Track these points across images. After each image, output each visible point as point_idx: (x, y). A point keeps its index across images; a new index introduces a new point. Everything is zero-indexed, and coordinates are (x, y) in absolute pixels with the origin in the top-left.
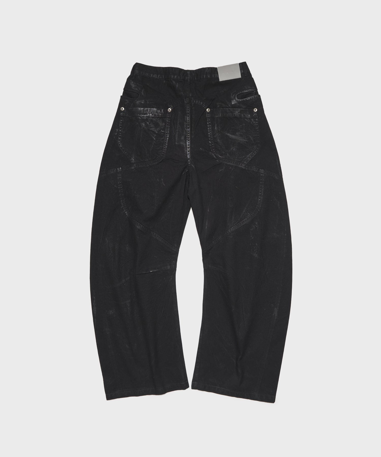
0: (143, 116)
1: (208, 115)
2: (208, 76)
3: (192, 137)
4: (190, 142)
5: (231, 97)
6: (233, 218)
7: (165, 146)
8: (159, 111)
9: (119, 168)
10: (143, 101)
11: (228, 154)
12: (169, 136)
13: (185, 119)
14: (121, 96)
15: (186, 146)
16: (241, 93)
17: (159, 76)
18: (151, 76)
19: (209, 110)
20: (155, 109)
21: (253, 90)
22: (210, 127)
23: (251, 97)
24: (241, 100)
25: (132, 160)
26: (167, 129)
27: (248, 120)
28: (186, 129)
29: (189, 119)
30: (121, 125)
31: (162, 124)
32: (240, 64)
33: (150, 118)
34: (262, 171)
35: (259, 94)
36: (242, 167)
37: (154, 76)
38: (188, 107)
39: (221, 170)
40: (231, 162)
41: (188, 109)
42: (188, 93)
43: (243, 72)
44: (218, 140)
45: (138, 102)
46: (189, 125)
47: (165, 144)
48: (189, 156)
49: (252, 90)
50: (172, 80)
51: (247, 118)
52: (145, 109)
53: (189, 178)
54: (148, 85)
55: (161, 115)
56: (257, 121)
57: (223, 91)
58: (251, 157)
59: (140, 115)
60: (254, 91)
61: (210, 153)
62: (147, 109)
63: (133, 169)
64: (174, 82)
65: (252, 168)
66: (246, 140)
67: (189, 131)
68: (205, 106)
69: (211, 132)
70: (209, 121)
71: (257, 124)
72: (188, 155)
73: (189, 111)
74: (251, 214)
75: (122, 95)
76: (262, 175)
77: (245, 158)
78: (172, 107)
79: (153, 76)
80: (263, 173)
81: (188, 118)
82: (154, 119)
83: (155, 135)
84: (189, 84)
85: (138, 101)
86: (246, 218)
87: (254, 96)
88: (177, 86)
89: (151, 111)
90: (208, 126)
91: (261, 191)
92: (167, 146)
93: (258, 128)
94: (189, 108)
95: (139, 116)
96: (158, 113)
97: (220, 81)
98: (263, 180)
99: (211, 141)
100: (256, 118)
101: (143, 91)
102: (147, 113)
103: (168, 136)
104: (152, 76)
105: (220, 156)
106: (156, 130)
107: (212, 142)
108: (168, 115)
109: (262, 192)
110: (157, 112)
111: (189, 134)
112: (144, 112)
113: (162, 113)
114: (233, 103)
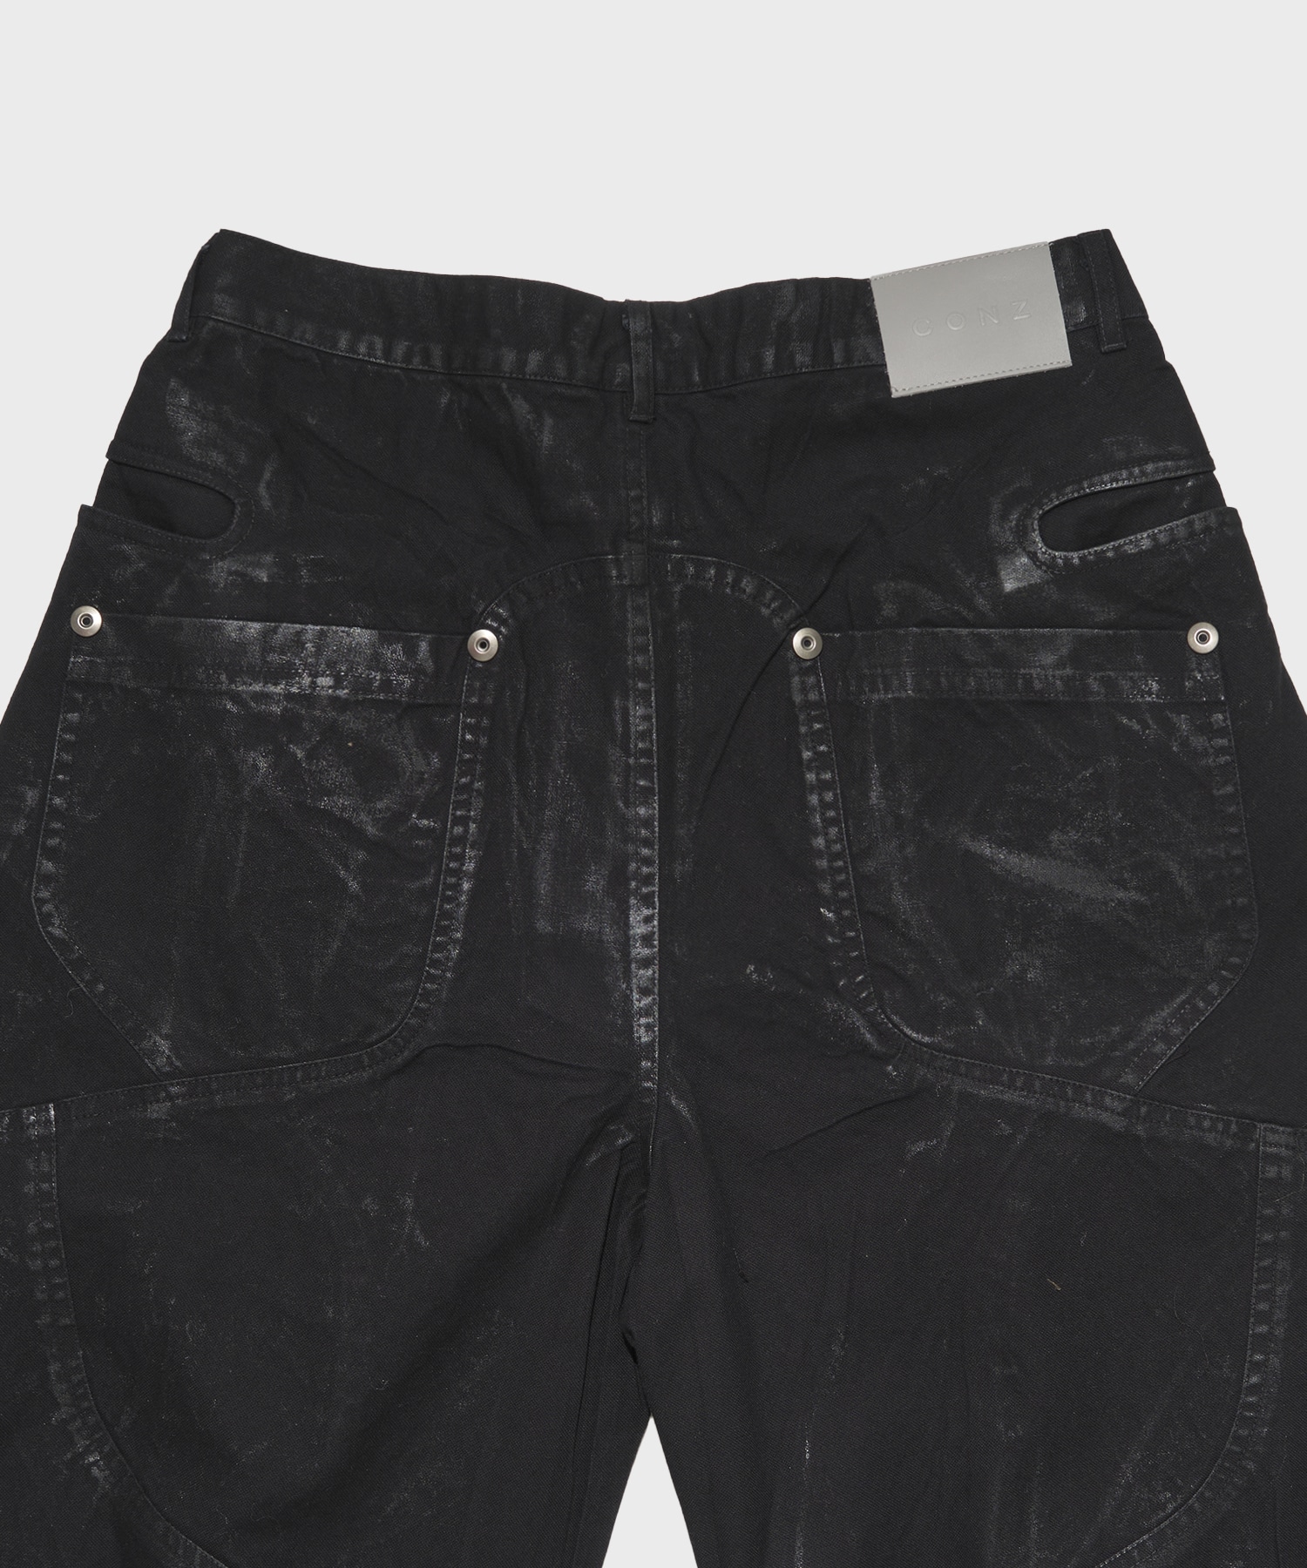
0: (257, 687)
1: (803, 683)
2: (799, 358)
3: (678, 869)
4: (659, 913)
5: (995, 528)
6: (1034, 1530)
7: (439, 947)
8: (394, 653)
9: (40, 1104)
10: (268, 559)
11: (979, 1012)
12: (481, 863)
13: (618, 718)
14: (84, 509)
15: (625, 944)
16: (1070, 493)
17: (400, 349)
18: (334, 345)
19: (814, 645)
20: (361, 635)
21: (1178, 468)
22: (823, 786)
23: (1161, 532)
24: (1075, 557)
25: (154, 1052)
26: (466, 805)
27: (1145, 726)
28: (627, 804)
29: (647, 718)
30: (67, 757)
31: (417, 763)
32: (1060, 249)
33: (317, 713)
34: (1271, 1137)
35: (1229, 504)
36: (1105, 1117)
37: (362, 349)
38: (639, 621)
39: (920, 1147)
40: (1005, 1077)
41: (640, 640)
42: (639, 499)
43: (1083, 315)
44: (898, 897)
45: (221, 572)
46: (645, 771)
47: (444, 931)
48: (649, 1027)
49: (1166, 469)
50: (504, 386)
51: (1132, 710)
52: (275, 630)
53: (643, 1196)
54: (312, 421)
55: (414, 686)
56: (1222, 732)
57: (922, 481)
58: (1176, 1031)
59: (232, 681)
60: (1186, 478)
61: (831, 1005)
62: (299, 633)
63: (157, 1120)
64: (521, 407)
65: (1192, 1121)
66: (1134, 895)
67: (647, 823)
68: (774, 613)
69: (833, 831)
70: (818, 737)
71: (1223, 760)
72: (643, 1021)
73: (643, 650)
74: (1185, 1502)
75: (90, 502)
76: (1272, 1172)
77: (1131, 1045)
78: (503, 622)
79: (352, 348)
80: (1283, 1152)
81: (640, 711)
82: (351, 722)
83: (361, 855)
84: (646, 423)
85: (223, 558)
86: (1149, 1530)
87: (1191, 523)
88: (547, 439)
89: (327, 653)
90: (811, 777)
91: (1263, 1306)
92: (463, 943)
93: (1229, 789)
94: (644, 632)
95: (224, 687)
96: (384, 670)
97: (895, 395)
98: (1285, 1211)
99: (837, 905)
100: (1216, 705)
101: (267, 475)
102: (291, 664)
103: (470, 866)
104: (343, 343)
105: (913, 1029)
106: (363, 817)
107: (846, 913)
108: (471, 692)
109: (1279, 1315)
110: (376, 661)
111: (647, 843)
112: (273, 657)
113: (425, 674)
114: (1009, 586)
